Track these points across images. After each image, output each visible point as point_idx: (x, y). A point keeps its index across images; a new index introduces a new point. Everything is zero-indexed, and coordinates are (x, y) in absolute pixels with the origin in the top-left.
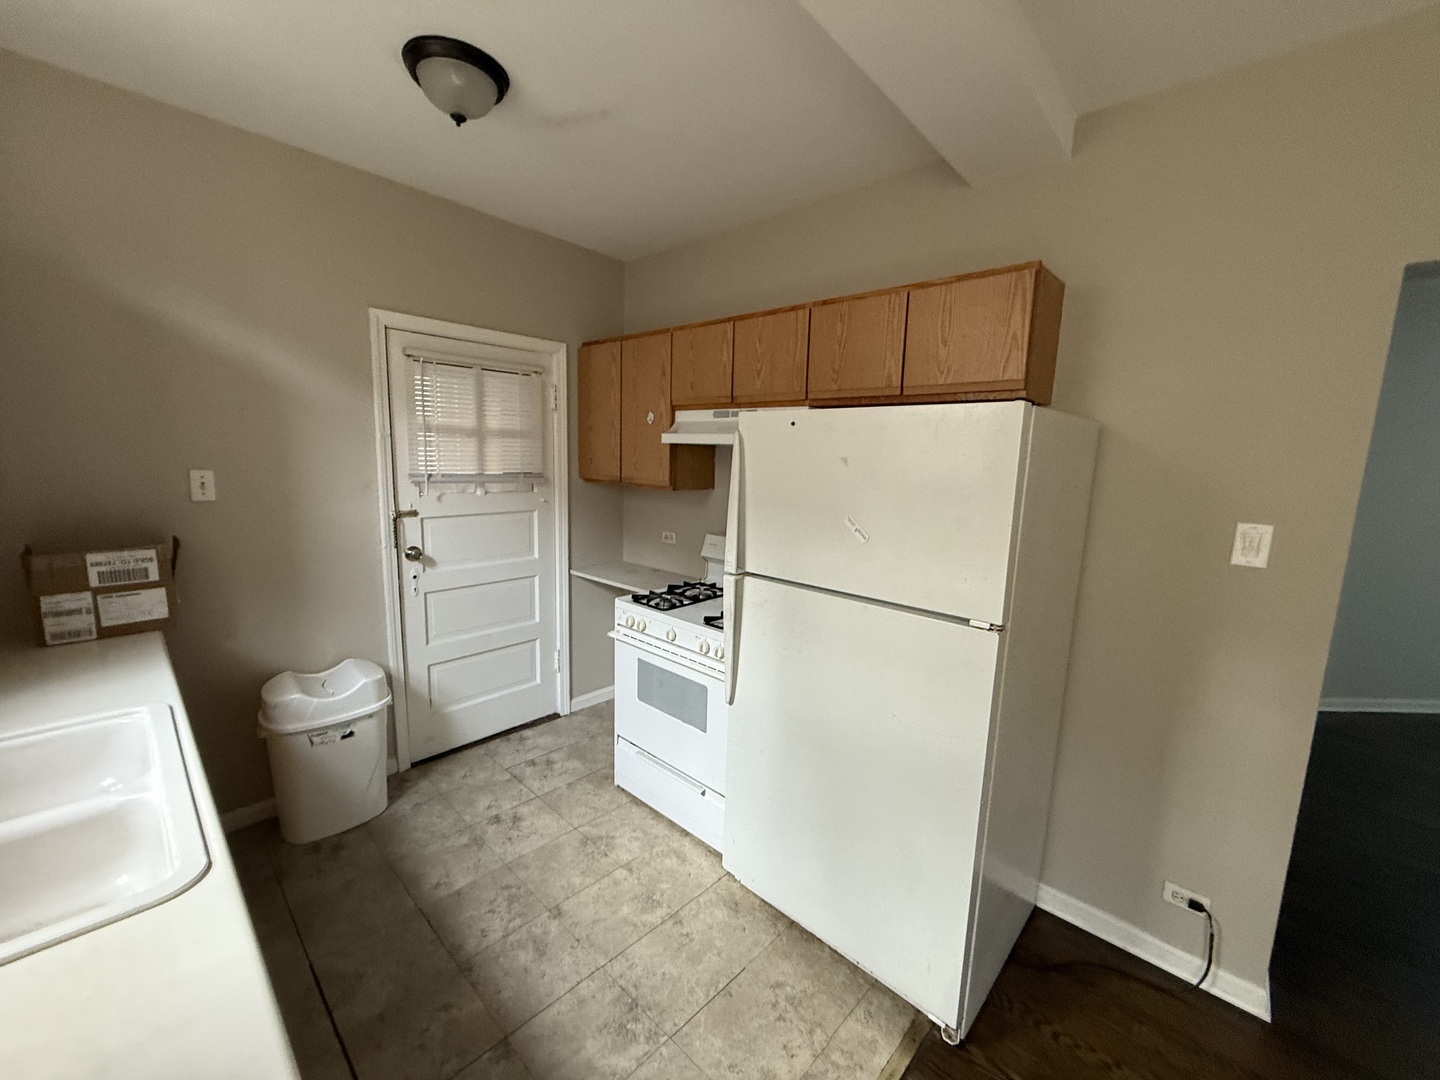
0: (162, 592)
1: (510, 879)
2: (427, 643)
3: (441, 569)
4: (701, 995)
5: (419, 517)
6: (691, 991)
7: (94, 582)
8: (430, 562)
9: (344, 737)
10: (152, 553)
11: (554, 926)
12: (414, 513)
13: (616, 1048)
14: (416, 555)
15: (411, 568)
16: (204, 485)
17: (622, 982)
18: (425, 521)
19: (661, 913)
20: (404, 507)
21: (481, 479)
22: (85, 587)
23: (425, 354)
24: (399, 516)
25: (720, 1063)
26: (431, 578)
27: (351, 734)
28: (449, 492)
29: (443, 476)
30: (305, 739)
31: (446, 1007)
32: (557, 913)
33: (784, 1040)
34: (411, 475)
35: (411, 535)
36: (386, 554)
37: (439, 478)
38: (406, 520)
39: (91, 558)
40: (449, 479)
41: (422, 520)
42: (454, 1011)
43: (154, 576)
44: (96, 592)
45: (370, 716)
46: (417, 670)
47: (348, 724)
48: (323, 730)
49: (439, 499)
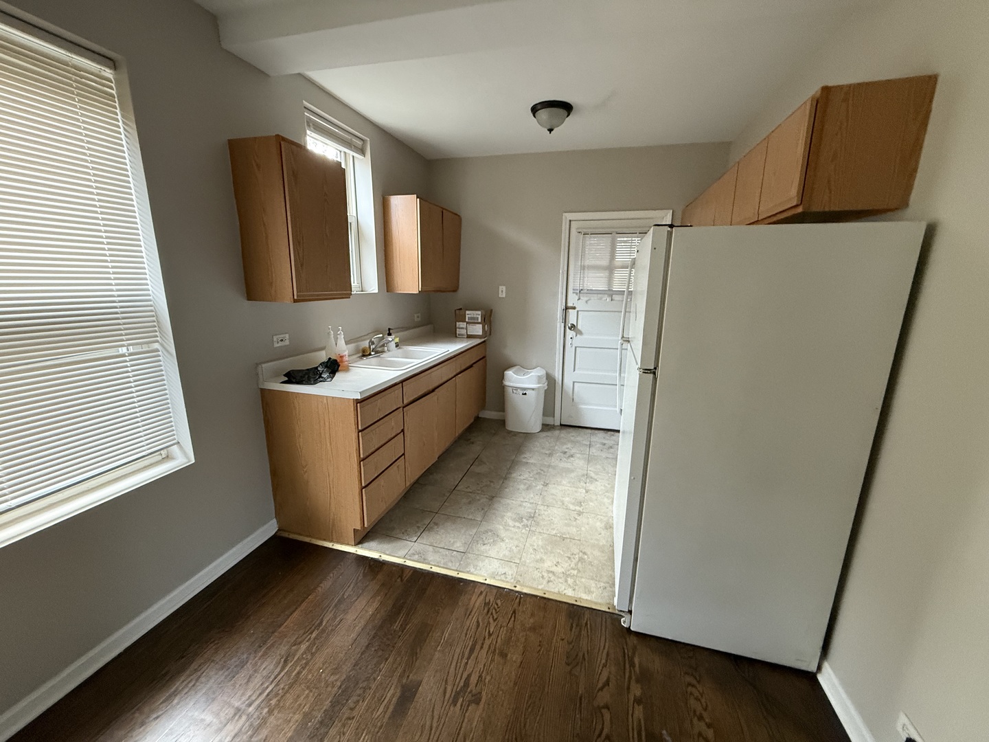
0: (481, 325)
1: (545, 470)
2: (574, 371)
3: (585, 336)
4: (554, 532)
5: (576, 310)
6: (554, 529)
7: (467, 320)
8: (579, 332)
9: (523, 394)
10: (480, 312)
11: (539, 487)
12: (574, 308)
13: (514, 520)
14: (573, 327)
15: (570, 333)
16: (502, 292)
17: (537, 511)
18: (579, 313)
19: (578, 508)
20: (570, 304)
21: (611, 293)
22: (465, 321)
23: (584, 230)
24: (567, 308)
25: (533, 546)
26: (578, 341)
27: (525, 394)
28: (592, 298)
29: (588, 290)
30: (511, 389)
31: (491, 482)
32: (546, 485)
33: (560, 561)
34: (573, 290)
35: (572, 319)
36: (560, 326)
37: (585, 291)
38: (570, 311)
39: (467, 312)
40: (591, 292)
41: (578, 312)
42: (492, 484)
43: (480, 321)
44: (467, 323)
45: (533, 389)
46: (568, 382)
47: (525, 389)
48: (517, 388)
49: (587, 302)
